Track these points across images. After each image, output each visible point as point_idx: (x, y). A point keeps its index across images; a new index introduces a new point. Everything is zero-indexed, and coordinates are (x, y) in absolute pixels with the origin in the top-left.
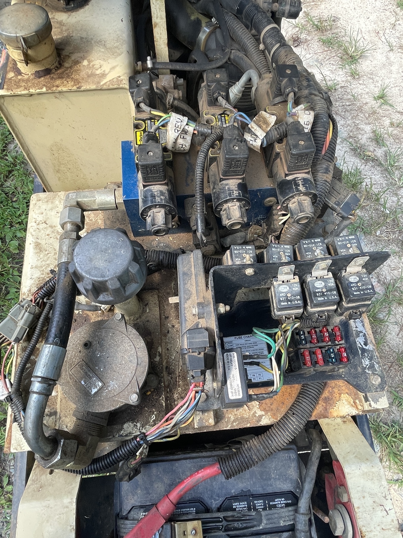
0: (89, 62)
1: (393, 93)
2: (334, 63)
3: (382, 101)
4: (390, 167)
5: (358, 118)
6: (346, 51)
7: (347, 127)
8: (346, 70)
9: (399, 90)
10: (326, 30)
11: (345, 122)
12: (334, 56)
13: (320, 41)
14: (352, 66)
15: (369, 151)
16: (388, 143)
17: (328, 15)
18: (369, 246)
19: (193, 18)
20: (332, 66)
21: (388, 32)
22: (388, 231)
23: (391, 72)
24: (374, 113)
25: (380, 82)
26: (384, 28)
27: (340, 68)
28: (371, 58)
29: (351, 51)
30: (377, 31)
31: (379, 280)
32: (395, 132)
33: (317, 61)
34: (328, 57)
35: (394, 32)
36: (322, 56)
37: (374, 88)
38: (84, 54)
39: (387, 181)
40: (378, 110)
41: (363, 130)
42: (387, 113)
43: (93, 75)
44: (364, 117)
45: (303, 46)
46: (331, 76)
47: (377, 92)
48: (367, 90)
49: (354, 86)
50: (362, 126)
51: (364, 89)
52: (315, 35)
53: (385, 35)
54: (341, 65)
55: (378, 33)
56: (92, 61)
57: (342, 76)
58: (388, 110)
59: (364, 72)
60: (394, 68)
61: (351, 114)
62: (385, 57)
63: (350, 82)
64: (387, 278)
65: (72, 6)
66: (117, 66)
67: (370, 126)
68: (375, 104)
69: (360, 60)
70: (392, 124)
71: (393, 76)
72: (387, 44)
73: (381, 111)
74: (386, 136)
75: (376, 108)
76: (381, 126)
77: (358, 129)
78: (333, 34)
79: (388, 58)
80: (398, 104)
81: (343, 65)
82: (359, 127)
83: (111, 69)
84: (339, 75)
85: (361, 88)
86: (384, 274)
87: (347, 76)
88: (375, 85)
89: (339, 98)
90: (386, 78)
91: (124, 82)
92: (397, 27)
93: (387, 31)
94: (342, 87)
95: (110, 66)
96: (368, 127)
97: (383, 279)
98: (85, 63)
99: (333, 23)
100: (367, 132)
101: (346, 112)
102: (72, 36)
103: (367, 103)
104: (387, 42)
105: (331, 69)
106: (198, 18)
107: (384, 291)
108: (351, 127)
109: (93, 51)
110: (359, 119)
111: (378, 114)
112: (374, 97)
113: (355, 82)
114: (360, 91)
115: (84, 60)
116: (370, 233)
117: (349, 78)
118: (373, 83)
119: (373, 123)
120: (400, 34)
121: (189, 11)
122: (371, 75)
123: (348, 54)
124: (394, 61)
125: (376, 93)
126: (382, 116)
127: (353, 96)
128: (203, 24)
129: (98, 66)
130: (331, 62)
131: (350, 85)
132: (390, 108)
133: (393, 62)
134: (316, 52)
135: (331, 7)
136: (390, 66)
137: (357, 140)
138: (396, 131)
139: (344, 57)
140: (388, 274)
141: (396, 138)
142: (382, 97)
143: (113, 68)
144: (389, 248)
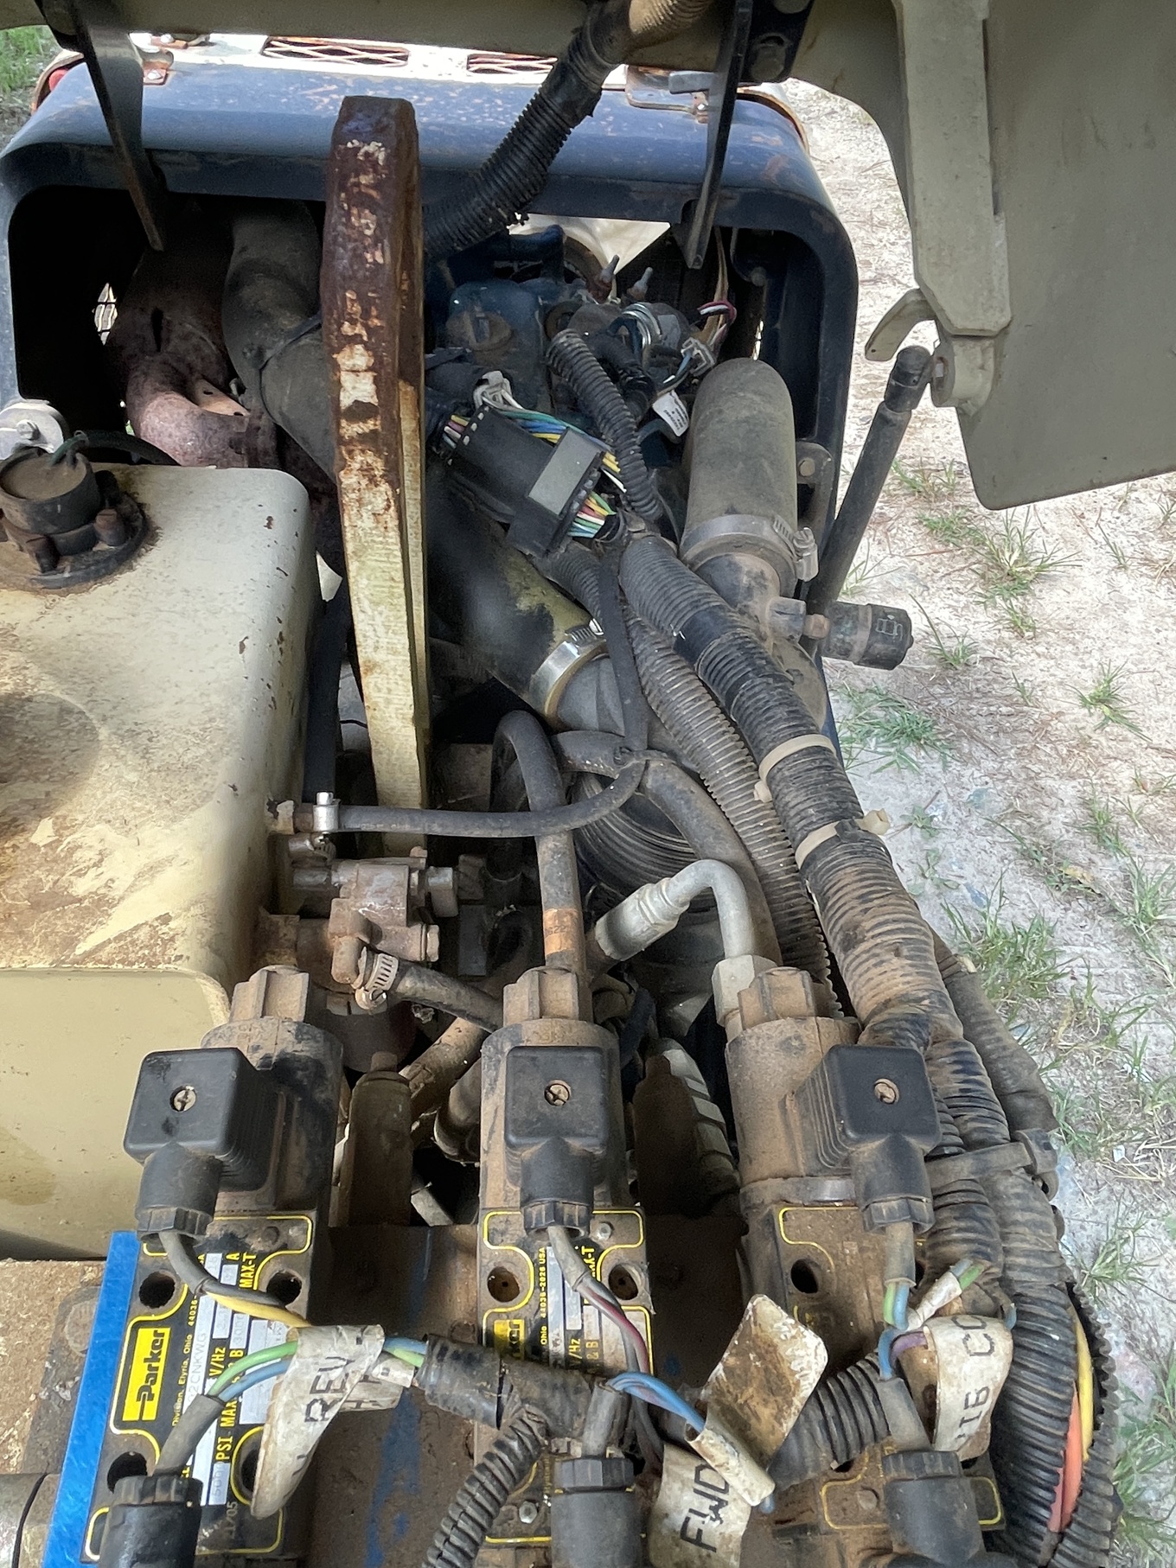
0: (61, 829)
1: (1134, 689)
2: (961, 587)
3: (1106, 709)
4: (1142, 926)
5: (1037, 755)
6: (994, 558)
7: (1003, 781)
8: (996, 612)
9: (1153, 682)
10: (939, 497)
11: (996, 766)
12: (962, 569)
13: (920, 522)
14: (1014, 602)
15: (1076, 864)
16: (1131, 842)
17: (941, 456)
18: (1092, 1199)
19: (524, 604)
20: (955, 596)
21: (1110, 518)
22: (1151, 1150)
23: (1124, 628)
24: (1085, 743)
25: (1097, 654)
26: (1098, 506)
27: (978, 603)
28: (1065, 583)
29: (1010, 558)
30: (1079, 513)
31: (1133, 1338)
32: (1150, 810)
33: (913, 577)
34: (943, 570)
35: (1124, 518)
36: (926, 564)
37: (1079, 669)
38: (50, 788)
39: (1136, 967)
40: (1095, 736)
41: (1053, 794)
42: (1123, 747)
43: (55, 900)
44: (1053, 753)
45: (872, 532)
46: (954, 623)
47: (1090, 683)
48: (1061, 674)
49: (1022, 659)
50: (1050, 782)
51: (1052, 671)
52: (909, 505)
53: (1102, 524)
54: (981, 595)
55: (1082, 517)
56: (73, 828)
57: (985, 628)
58: (1125, 739)
59: (1048, 622)
60: (1135, 617)
61: (1015, 742)
62: (1105, 585)
63: (1008, 646)
64: (1161, 1331)
65: (67, 575)
66: (169, 861)
67: (1074, 783)
68: (1089, 720)
69: (1035, 587)
70: (1139, 785)
71: (1133, 640)
72: (1109, 549)
73: (1103, 740)
74: (1124, 818)
75: (1089, 731)
76: (1106, 787)
77: (1039, 790)
78: (957, 507)
79: (1113, 588)
80: (1153, 724)
81: (988, 595)
82: (1042, 782)
83: (140, 875)
84: (975, 623)
85: (1041, 667)
86: (1148, 1314)
87: (1000, 627)
88: (1081, 660)
89: (978, 690)
90: (1112, 644)
91: (181, 947)
92: (1133, 508)
93: (1106, 515)
94: (985, 660)
95: (140, 860)
96: (1069, 789)
97: (1147, 1333)
98: (43, 832)
99: (957, 480)
100: (1066, 802)
101: (1001, 734)
102: (29, 700)
103: (1061, 713)
104: (1108, 544)
105: (954, 604)
106: (542, 607)
107: (1152, 1388)
108: (1016, 781)
109: (93, 779)
110: (1040, 761)
111: (1096, 748)
112: (1082, 698)
113: (1025, 648)
114: (1041, 677)
115: (41, 817)
116: (1093, 1153)
117: (1006, 634)
118: (1076, 654)
119: (1082, 776)
120: (1142, 526)
121: (514, 579)
122: (1070, 632)
123: (1000, 567)
124: (1132, 598)
125: (1087, 685)
126: (1108, 757)
127: (1020, 688)
128: (559, 631)
129: (92, 855)
130: (955, 585)
131: (1011, 656)
132: (1130, 735)
133: (1129, 601)
134: (911, 552)
135: (949, 437)
136: (1120, 612)
137: (1037, 824)
138: (1152, 807)
139: (990, 575)
140: (1162, 1315)
141: (1156, 830)
142: (1104, 698)
143: (152, 870)
144: (1158, 1211)
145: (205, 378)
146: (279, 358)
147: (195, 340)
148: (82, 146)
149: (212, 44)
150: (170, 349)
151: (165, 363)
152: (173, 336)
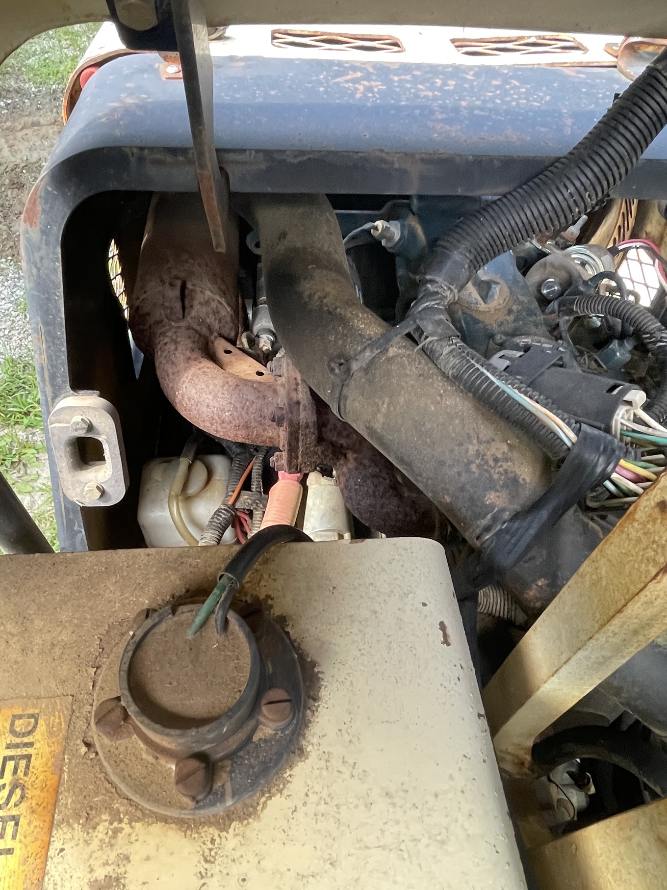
145: (221, 336)
146: (367, 370)
147: (214, 305)
148: (142, 149)
149: (227, 38)
150: (193, 313)
151: (189, 328)
152: (196, 303)
